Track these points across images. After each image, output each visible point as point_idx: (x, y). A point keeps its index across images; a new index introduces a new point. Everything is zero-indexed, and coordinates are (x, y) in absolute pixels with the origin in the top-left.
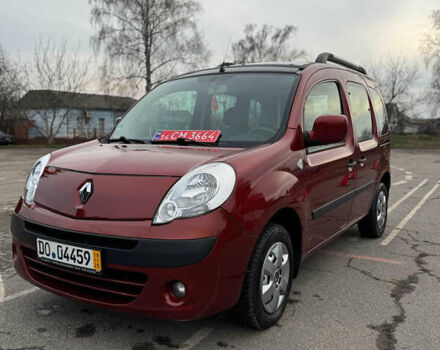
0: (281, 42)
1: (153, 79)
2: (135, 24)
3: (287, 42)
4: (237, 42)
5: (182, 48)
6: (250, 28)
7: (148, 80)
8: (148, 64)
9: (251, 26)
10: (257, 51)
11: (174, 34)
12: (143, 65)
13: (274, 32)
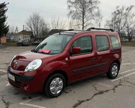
0: (129, 11)
1: (85, 25)
2: (80, 9)
3: (131, 11)
4: (114, 12)
5: (94, 15)
6: (118, 7)
7: (83, 26)
8: (83, 21)
9: (118, 6)
10: (120, 14)
11: (91, 11)
12: (82, 21)
13: (126, 8)
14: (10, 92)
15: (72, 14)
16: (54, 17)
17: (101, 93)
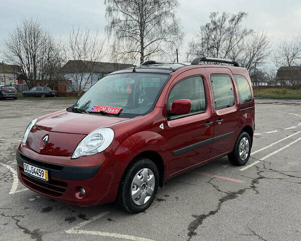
0: (235, 24)
1: (145, 53)
2: (134, 17)
3: (240, 24)
4: (205, 25)
5: (164, 31)
6: (214, 15)
7: (142, 54)
8: (142, 43)
9: (215, 13)
10: (218, 31)
11: (159, 22)
12: (139, 43)
13: (231, 18)
14: (28, 208)
15: (117, 28)
16: (76, 33)
17: (232, 196)
